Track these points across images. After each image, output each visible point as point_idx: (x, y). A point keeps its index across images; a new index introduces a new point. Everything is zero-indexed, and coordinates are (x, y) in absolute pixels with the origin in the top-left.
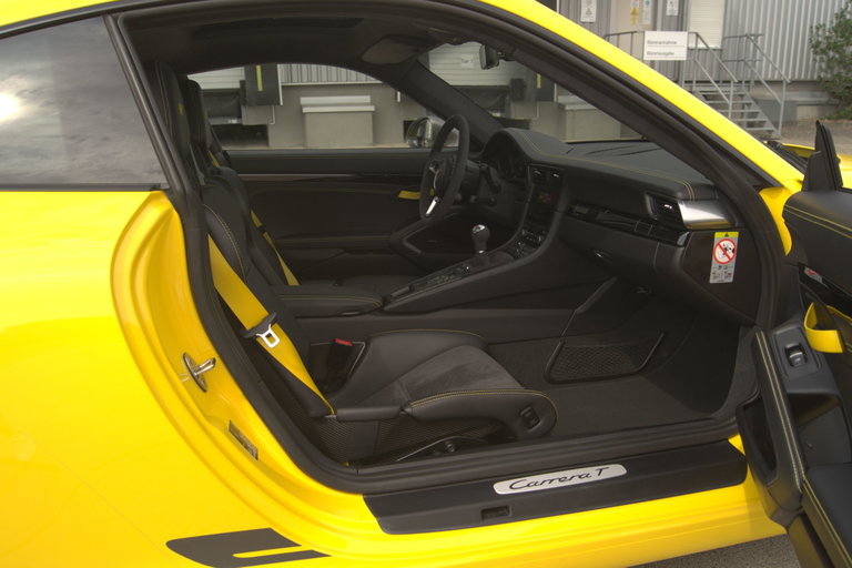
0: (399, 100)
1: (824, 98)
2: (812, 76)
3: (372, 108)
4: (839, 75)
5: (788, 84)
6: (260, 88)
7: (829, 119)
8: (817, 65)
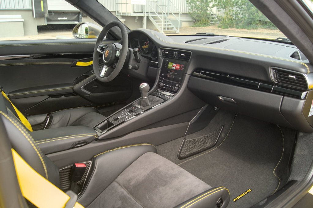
0: (35, 17)
1: (190, 20)
2: (186, 11)
3: (23, 20)
4: (195, 11)
5: (181, 14)
7: (192, 27)
8: (188, 8)
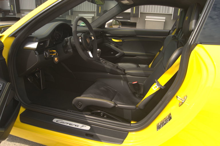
6: (134, 13)
